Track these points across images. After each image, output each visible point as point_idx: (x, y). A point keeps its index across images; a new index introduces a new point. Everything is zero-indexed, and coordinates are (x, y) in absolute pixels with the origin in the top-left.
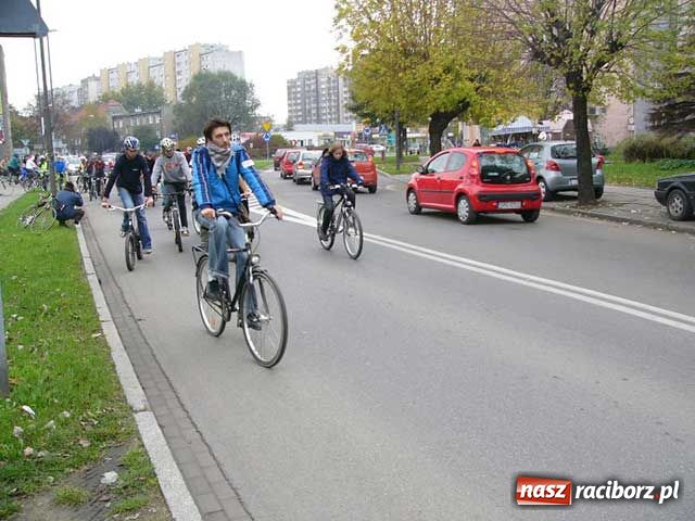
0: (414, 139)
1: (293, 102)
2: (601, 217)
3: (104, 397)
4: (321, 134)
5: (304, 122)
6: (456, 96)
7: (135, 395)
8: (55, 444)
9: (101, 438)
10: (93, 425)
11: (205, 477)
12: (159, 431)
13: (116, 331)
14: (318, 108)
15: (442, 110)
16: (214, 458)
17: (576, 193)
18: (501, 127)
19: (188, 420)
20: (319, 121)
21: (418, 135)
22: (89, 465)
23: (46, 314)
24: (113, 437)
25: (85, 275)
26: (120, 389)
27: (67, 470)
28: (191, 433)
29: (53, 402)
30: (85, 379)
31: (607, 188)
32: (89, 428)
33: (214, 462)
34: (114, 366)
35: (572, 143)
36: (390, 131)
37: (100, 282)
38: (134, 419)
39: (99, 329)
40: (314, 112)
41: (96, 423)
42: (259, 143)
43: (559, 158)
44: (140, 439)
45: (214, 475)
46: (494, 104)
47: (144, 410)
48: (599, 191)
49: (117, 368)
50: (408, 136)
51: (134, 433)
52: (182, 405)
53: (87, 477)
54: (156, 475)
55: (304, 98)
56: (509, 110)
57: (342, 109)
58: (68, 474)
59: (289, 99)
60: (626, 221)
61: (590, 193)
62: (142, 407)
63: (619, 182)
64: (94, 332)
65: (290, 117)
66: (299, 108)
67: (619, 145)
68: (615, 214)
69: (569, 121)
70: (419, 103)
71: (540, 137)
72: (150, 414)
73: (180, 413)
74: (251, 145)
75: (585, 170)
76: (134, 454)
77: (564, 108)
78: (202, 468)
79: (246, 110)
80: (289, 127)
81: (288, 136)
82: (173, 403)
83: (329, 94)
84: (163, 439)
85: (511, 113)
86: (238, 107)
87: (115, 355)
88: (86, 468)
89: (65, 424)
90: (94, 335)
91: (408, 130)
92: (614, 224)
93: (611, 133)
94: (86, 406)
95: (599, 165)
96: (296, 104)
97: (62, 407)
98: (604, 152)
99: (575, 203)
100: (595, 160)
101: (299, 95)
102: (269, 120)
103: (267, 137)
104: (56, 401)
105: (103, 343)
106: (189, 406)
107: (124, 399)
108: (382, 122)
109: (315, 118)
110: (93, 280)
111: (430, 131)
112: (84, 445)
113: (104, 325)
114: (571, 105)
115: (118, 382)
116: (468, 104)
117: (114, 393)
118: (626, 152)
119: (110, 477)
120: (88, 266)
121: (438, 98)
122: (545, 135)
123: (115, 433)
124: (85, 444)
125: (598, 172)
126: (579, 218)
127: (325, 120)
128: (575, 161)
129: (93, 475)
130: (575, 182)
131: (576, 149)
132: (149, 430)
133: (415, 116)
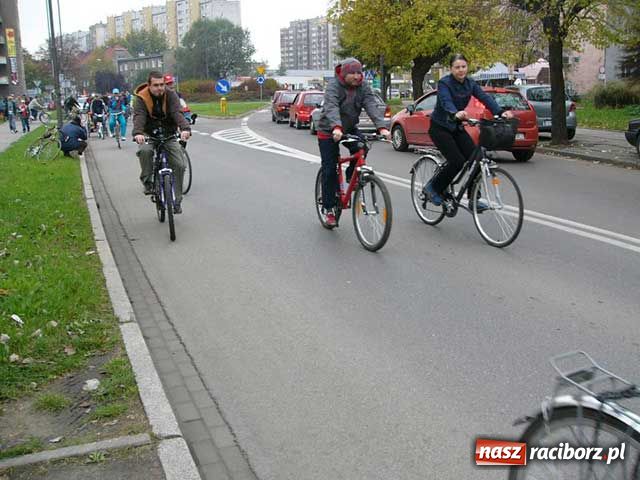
0: (397, 85)
1: (286, 49)
2: (573, 156)
3: (92, 308)
4: (311, 79)
5: (296, 68)
6: (438, 41)
7: (122, 307)
8: (40, 351)
9: (84, 347)
10: (79, 335)
11: (185, 386)
12: (143, 341)
13: (109, 249)
14: (308, 55)
15: (425, 55)
16: (196, 369)
17: (549, 135)
18: (480, 72)
19: (173, 333)
20: (309, 67)
21: (402, 81)
22: (73, 372)
23: (44, 233)
24: (98, 346)
25: (85, 199)
26: (108, 301)
27: (51, 376)
28: (175, 345)
29: (41, 313)
30: (74, 291)
31: (578, 131)
32: (75, 337)
33: (196, 373)
34: (104, 280)
35: (547, 87)
36: (375, 76)
37: (98, 207)
38: (119, 330)
39: (94, 247)
40: (305, 58)
41: (82, 332)
42: (253, 86)
43: (534, 100)
44: (124, 349)
45: (195, 385)
46: (473, 49)
47: (131, 321)
48: (571, 132)
49: (108, 283)
50: (392, 81)
51: (119, 343)
52: (168, 318)
53: (70, 384)
54: (136, 383)
55: (296, 45)
56: (487, 57)
57: (331, 56)
58: (52, 381)
59: (282, 47)
60: (596, 159)
61: (563, 134)
62: (128, 319)
63: (591, 125)
64: (88, 249)
65: (282, 63)
66: (291, 54)
67: (590, 92)
68: (587, 154)
69: (543, 69)
70: (403, 47)
71: (516, 83)
72: (136, 325)
73: (165, 326)
74: (246, 88)
75: (559, 112)
76: (116, 363)
77: (539, 57)
78: (183, 378)
79: (242, 56)
80: (282, 72)
81: (281, 80)
82: (160, 316)
83: (320, 43)
84: (146, 349)
85: (489, 60)
86: (234, 53)
87: (106, 271)
88: (69, 375)
89: (52, 332)
90: (87, 253)
91: (392, 77)
92: (585, 162)
93: (582, 82)
94: (73, 317)
95: (572, 108)
96: (288, 52)
97: (50, 317)
98: (576, 99)
99: (548, 143)
100: (568, 103)
101: (291, 43)
102: (263, 65)
103: (261, 80)
104: (44, 311)
105: (96, 259)
106: (175, 320)
107: (111, 311)
108: (368, 67)
109: (305, 64)
110: (91, 204)
111: (413, 78)
112: (69, 354)
113: (98, 244)
114: (547, 54)
115: (108, 296)
116: (449, 50)
117: (99, 302)
118: (596, 98)
119: (92, 384)
120: (88, 192)
121: (422, 42)
122: (520, 82)
123: (101, 343)
124: (70, 352)
125: (571, 114)
126: (552, 157)
127: (316, 67)
128: (550, 103)
129: (75, 383)
130: (549, 124)
131: (551, 92)
132: (133, 340)
133: (399, 58)
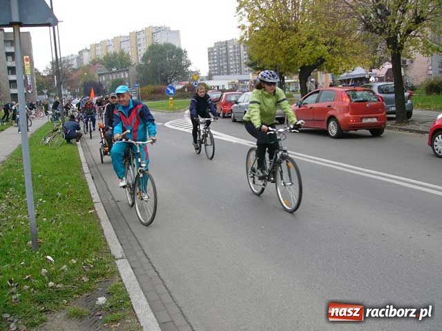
0: (289, 83)
1: (212, 61)
2: (411, 131)
3: (97, 250)
4: (230, 81)
5: (219, 74)
6: (315, 55)
7: (116, 249)
8: (67, 280)
9: (96, 276)
10: (90, 268)
11: (160, 299)
12: (132, 271)
13: (103, 208)
14: (228, 65)
15: (307, 64)
16: (167, 288)
17: (394, 116)
18: (345, 74)
19: (150, 264)
20: (228, 73)
21: (293, 81)
22: (89, 293)
23: (60, 199)
24: (103, 276)
25: (83, 173)
26: (107, 245)
27: (75, 296)
28: (151, 272)
29: (65, 254)
30: (85, 239)
31: (414, 112)
32: (88, 270)
33: (166, 291)
34: (103, 230)
35: (392, 84)
37: (93, 178)
38: (115, 264)
39: (93, 208)
40: (225, 67)
41: (92, 266)
42: (191, 88)
43: (383, 93)
44: (120, 276)
45: (166, 298)
46: (340, 59)
47: (122, 258)
48: (409, 114)
49: (105, 232)
50: (286, 81)
51: (116, 272)
52: (146, 255)
53: (88, 299)
54: (130, 299)
55: (219, 59)
56: (350, 63)
57: (243, 66)
58: (75, 299)
59: (209, 60)
60: (427, 133)
61: (404, 115)
62: (121, 256)
63: (423, 108)
64: (90, 209)
65: (210, 71)
66: (216, 65)
67: (422, 84)
68: (421, 129)
69: (389, 69)
70: (292, 60)
71: (371, 80)
72: (126, 261)
73: (145, 260)
74: (186, 90)
75: (400, 101)
76: (116, 286)
77: (386, 61)
78: (158, 294)
79: (182, 67)
80: (210, 78)
81: (209, 83)
82: (140, 254)
83: (234, 56)
84: (134, 277)
85: (352, 65)
86: (177, 66)
87: (103, 224)
88: (86, 295)
89: (73, 267)
90: (90, 212)
91: (285, 78)
92: (420, 135)
93: (417, 76)
94: (85, 256)
95: (409, 97)
96: (214, 63)
97: (71, 257)
98: (413, 89)
99: (394, 122)
100: (406, 94)
101: (215, 57)
102: (197, 73)
103: (196, 84)
104: (67, 253)
105: (95, 215)
106: (150, 256)
107: (109, 251)
109: (226, 71)
110: (88, 177)
111: (299, 78)
112: (85, 281)
113: (96, 205)
114: (390, 59)
115: (106, 241)
116: (324, 60)
117: (103, 248)
118: (427, 88)
119: (102, 300)
120: (85, 168)
121: (304, 56)
122: (374, 79)
123: (104, 273)
124: (85, 279)
125: (409, 102)
126: (397, 132)
127: (232, 73)
128: (394, 95)
129: (91, 300)
130: (394, 109)
131: (394, 87)
132: (125, 271)
133: (290, 69)
